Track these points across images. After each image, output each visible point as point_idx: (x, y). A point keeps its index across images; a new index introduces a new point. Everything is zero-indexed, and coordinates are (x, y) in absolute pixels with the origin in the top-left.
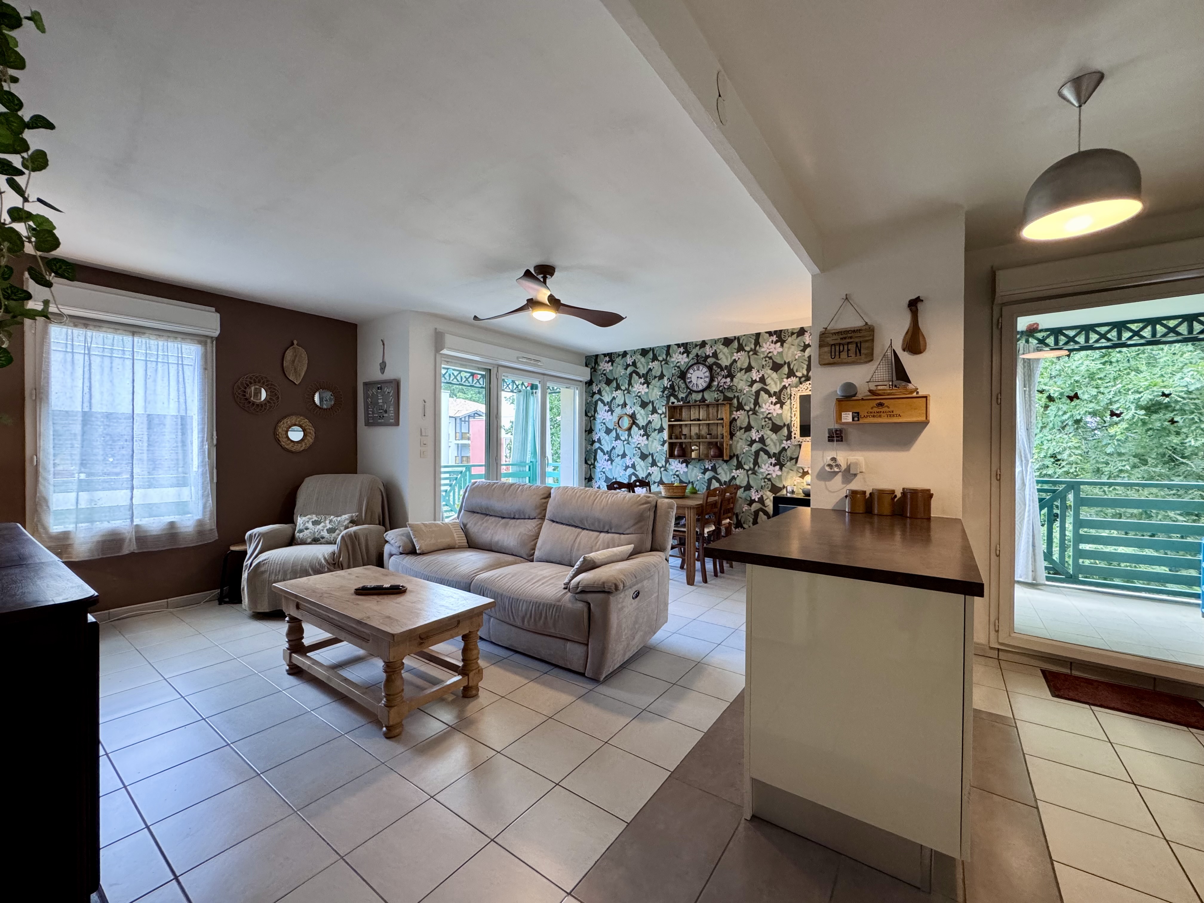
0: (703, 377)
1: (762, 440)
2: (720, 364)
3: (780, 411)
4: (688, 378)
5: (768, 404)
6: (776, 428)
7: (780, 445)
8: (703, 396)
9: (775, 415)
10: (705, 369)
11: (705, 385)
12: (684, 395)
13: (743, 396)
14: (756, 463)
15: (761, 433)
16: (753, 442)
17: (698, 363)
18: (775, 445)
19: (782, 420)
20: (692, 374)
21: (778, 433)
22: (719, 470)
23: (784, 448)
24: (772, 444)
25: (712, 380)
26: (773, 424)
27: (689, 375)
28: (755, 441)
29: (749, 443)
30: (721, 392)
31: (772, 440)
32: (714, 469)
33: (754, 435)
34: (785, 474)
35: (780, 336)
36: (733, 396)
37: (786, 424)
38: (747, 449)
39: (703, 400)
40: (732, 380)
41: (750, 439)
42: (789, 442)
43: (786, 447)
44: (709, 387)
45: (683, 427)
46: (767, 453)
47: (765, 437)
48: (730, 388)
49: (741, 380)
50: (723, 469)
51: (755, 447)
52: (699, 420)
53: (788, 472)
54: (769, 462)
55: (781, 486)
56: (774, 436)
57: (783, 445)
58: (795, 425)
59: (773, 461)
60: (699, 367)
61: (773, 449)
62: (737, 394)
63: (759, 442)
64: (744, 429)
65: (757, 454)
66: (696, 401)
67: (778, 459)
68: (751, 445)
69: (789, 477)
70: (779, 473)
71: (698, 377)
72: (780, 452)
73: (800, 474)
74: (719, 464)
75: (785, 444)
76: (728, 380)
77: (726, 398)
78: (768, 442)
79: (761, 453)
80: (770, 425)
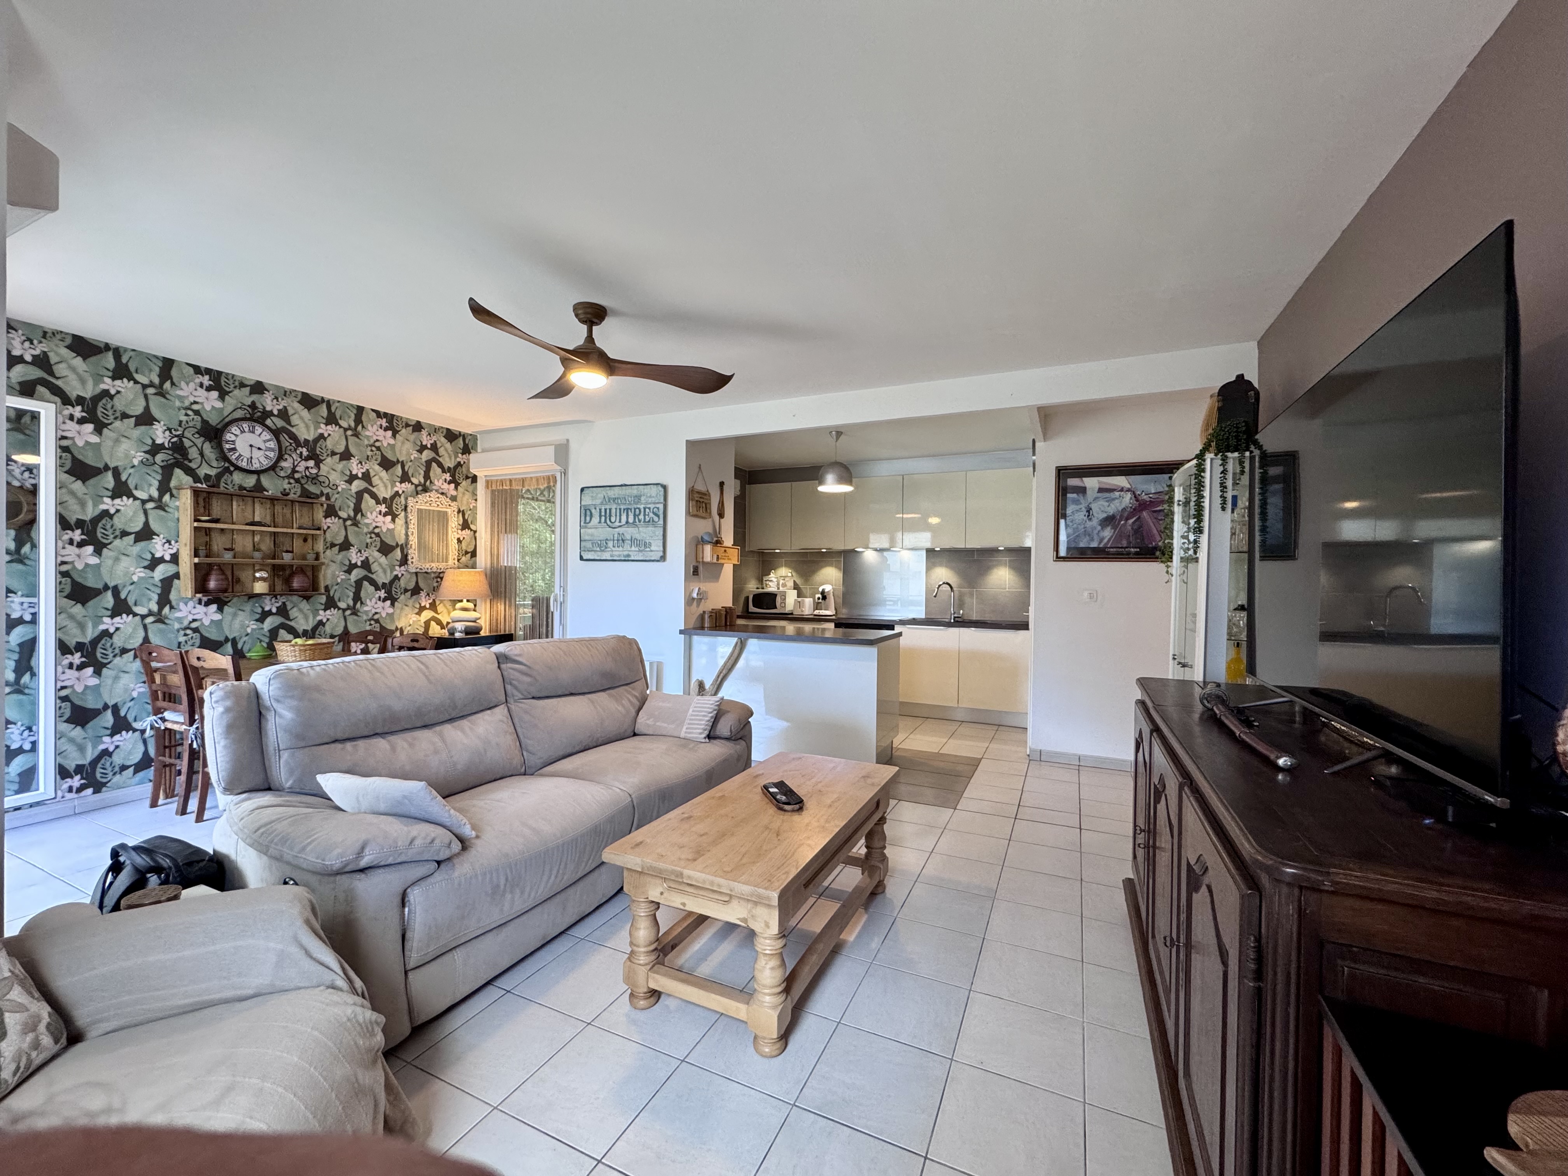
0: (263, 447)
1: (366, 565)
2: (294, 434)
3: (391, 526)
4: (227, 442)
5: (374, 514)
6: (386, 549)
7: (392, 572)
8: (258, 480)
9: (384, 530)
10: (267, 435)
11: (266, 463)
12: (213, 472)
13: (337, 496)
14: (357, 598)
15: (365, 554)
16: (352, 567)
17: (251, 419)
18: (385, 572)
19: (393, 536)
20: (236, 435)
21: (390, 556)
22: (293, 613)
23: (397, 576)
24: (380, 571)
25: (280, 457)
26: (382, 542)
27: (229, 437)
28: (355, 566)
29: (346, 568)
30: (297, 481)
31: (380, 564)
32: (283, 611)
33: (355, 557)
34: (398, 611)
35: (392, 423)
36: (318, 492)
37: (400, 543)
38: (343, 577)
39: (259, 488)
40: (317, 465)
41: (347, 563)
42: (403, 568)
43: (400, 575)
44: (273, 468)
45: (213, 534)
46: (373, 583)
47: (371, 560)
48: (314, 479)
49: (334, 470)
50: (301, 610)
51: (356, 574)
52: (253, 524)
53: (402, 609)
54: (377, 596)
55: (394, 628)
56: (383, 560)
57: (395, 573)
58: (413, 547)
59: (382, 593)
60: (254, 427)
61: (382, 578)
62: (326, 491)
63: (362, 567)
64: (337, 547)
65: (359, 584)
66: (241, 488)
67: (389, 592)
68: (349, 571)
69: (403, 614)
70: (391, 610)
71: (251, 446)
72: (392, 582)
73: (417, 610)
74: (292, 602)
75: (398, 571)
76: (311, 463)
77: (305, 493)
78: (375, 567)
79: (365, 583)
80: (379, 544)
